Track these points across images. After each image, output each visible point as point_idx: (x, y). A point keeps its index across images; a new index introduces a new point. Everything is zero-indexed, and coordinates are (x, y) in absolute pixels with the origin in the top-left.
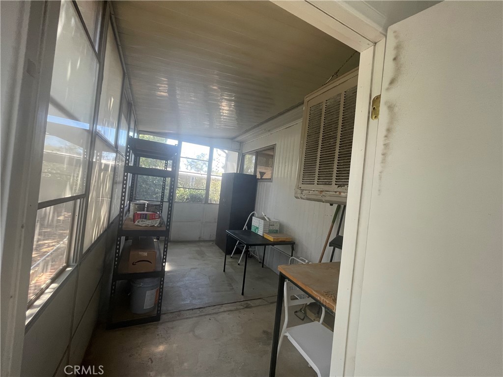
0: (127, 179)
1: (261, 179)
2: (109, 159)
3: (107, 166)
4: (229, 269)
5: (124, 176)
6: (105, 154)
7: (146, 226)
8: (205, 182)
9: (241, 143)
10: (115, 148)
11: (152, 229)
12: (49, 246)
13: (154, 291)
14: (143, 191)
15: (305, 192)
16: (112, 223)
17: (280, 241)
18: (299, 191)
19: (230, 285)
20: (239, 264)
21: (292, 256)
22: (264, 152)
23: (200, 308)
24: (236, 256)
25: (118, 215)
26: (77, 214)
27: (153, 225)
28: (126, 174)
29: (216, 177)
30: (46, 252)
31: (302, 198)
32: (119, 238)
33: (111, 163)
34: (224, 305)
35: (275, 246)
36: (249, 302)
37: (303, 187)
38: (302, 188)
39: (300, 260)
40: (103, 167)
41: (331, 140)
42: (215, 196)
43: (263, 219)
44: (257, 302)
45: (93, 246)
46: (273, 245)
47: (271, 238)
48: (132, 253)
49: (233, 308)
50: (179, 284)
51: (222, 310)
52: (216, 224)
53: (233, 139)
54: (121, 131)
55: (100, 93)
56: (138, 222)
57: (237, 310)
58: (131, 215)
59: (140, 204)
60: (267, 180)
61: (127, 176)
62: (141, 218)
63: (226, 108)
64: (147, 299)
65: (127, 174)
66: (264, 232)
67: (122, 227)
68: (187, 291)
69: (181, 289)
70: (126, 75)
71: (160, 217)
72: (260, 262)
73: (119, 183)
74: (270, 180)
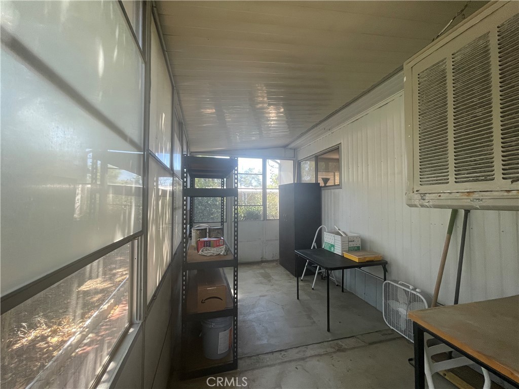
0: (187, 203)
1: (325, 186)
2: (166, 184)
3: (164, 192)
4: (303, 296)
5: (183, 200)
6: (162, 179)
7: (211, 256)
8: (260, 197)
9: (295, 150)
10: (171, 172)
11: (218, 259)
12: (122, 275)
13: (228, 331)
14: (200, 213)
15: (428, 197)
16: (175, 254)
17: (368, 261)
18: (417, 196)
19: (309, 317)
20: (313, 289)
21: (385, 280)
22: (322, 156)
23: (281, 351)
24: (308, 278)
25: (181, 242)
26: (136, 256)
27: (218, 253)
28: (185, 198)
29: (271, 190)
30: (119, 281)
31: (422, 206)
32: (184, 273)
33: (169, 188)
34: (309, 346)
35: (362, 268)
36: (339, 342)
37: (423, 189)
38: (420, 192)
39: (400, 284)
40: (160, 194)
41: (477, 111)
42: (274, 210)
43: (338, 234)
44: (351, 342)
45: (158, 289)
46: (360, 268)
47: (355, 258)
48: (200, 289)
49: (322, 351)
50: (251, 317)
51: (308, 354)
52: (278, 242)
53: (285, 147)
54: (175, 155)
55: (150, 102)
56: (202, 251)
57: (327, 354)
58: (193, 242)
59: (202, 229)
60: (332, 187)
61: (186, 200)
62: (204, 246)
63: (273, 114)
64: (221, 341)
65: (187, 198)
66: (342, 251)
67: (186, 259)
68: (261, 326)
69: (254, 323)
70: (175, 89)
71: (224, 243)
72: (337, 285)
73: (179, 208)
74: (338, 186)
